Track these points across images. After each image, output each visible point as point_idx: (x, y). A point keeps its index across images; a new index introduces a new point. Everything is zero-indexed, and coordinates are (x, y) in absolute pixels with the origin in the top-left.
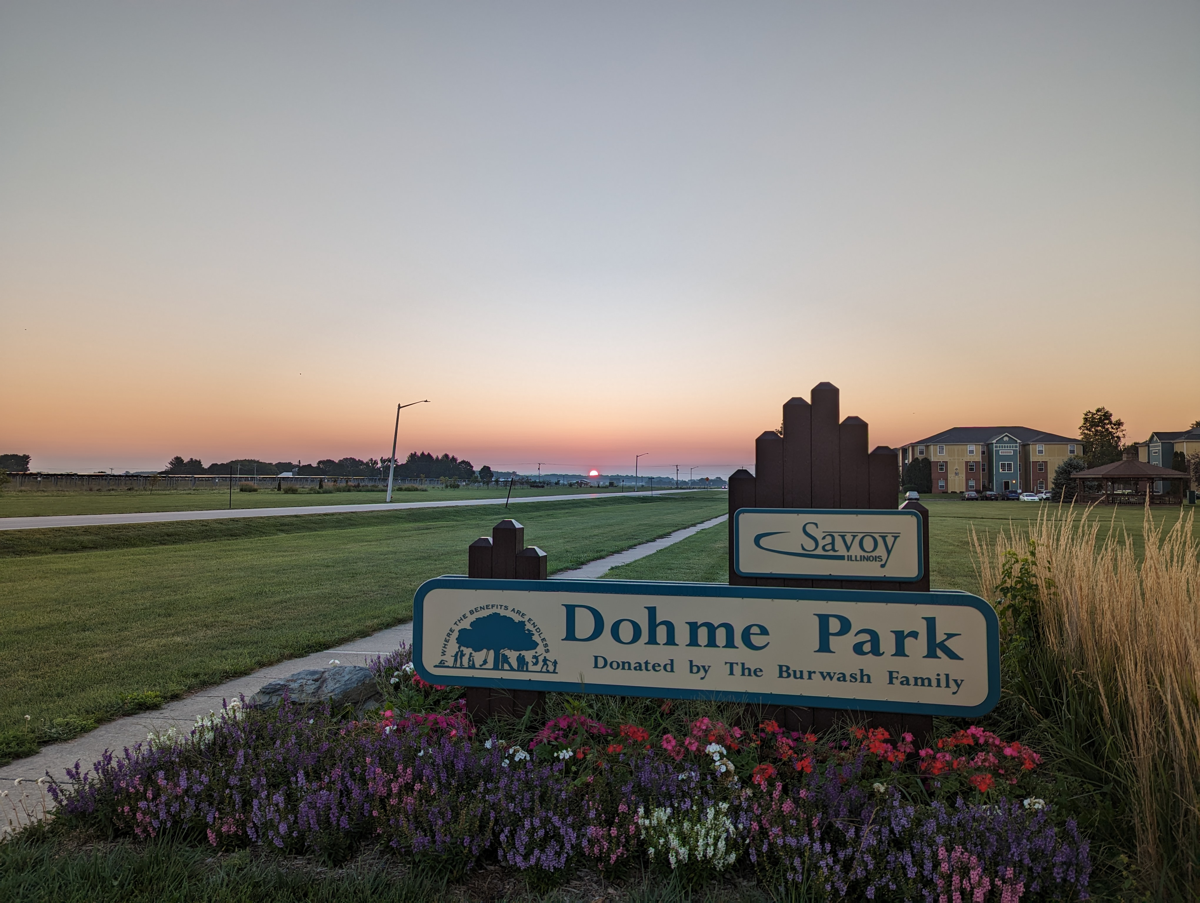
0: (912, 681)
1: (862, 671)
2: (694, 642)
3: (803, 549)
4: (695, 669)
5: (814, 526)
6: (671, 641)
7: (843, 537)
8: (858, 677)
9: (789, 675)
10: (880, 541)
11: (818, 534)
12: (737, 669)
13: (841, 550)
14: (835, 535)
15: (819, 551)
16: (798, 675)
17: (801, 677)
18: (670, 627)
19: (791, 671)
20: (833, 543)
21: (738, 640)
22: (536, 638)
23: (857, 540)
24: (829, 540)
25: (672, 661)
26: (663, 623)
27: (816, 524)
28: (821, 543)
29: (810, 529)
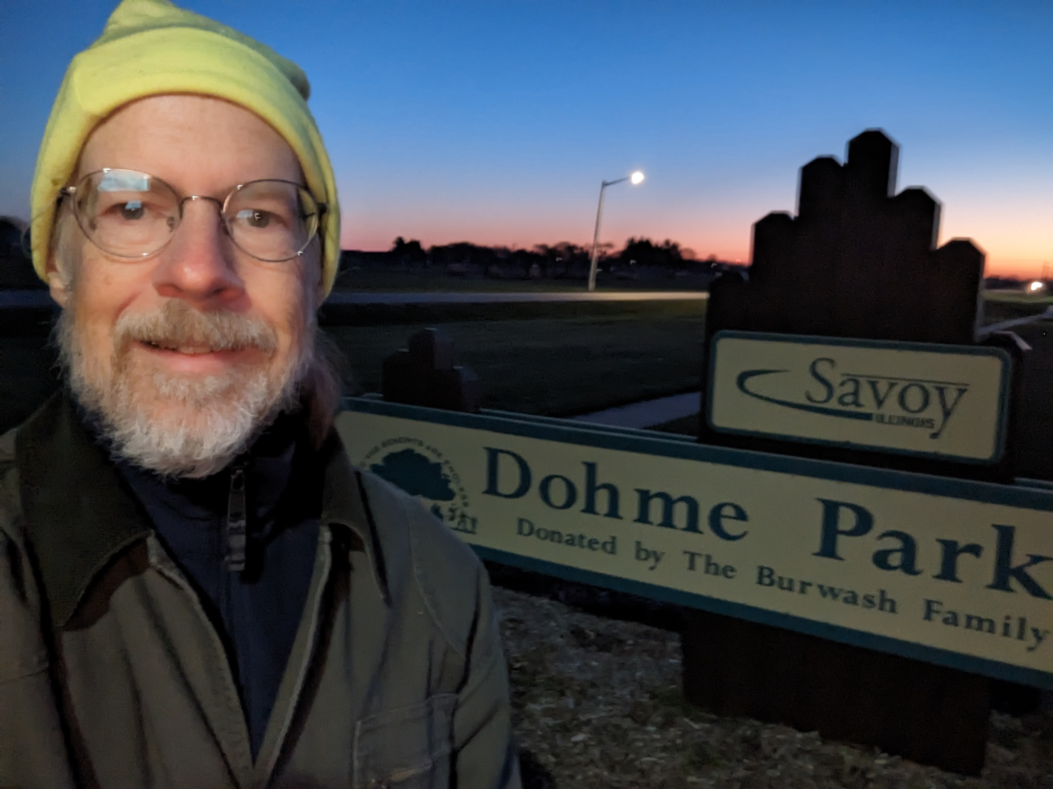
0: (962, 621)
1: (883, 592)
2: (643, 518)
3: (809, 398)
4: (643, 555)
5: (827, 364)
6: (613, 512)
7: (873, 385)
8: (877, 601)
9: (772, 584)
10: (934, 396)
11: (834, 377)
12: (700, 563)
13: (869, 406)
14: (861, 380)
15: (833, 404)
16: (786, 585)
17: (790, 589)
18: (614, 493)
19: (775, 577)
20: (856, 393)
21: (704, 522)
22: (453, 486)
23: (897, 389)
24: (850, 387)
25: (614, 538)
26: (605, 486)
27: (831, 361)
28: (838, 392)
29: (823, 369)
